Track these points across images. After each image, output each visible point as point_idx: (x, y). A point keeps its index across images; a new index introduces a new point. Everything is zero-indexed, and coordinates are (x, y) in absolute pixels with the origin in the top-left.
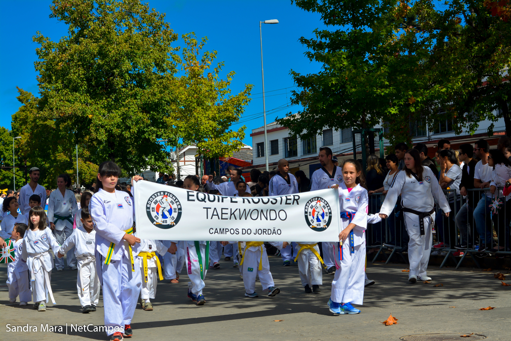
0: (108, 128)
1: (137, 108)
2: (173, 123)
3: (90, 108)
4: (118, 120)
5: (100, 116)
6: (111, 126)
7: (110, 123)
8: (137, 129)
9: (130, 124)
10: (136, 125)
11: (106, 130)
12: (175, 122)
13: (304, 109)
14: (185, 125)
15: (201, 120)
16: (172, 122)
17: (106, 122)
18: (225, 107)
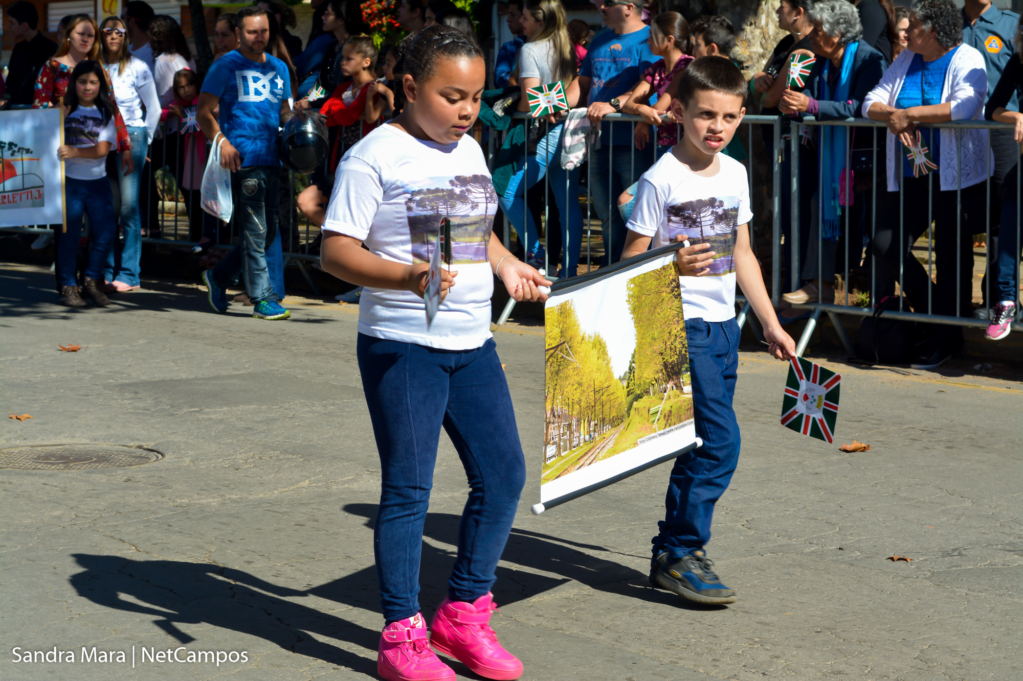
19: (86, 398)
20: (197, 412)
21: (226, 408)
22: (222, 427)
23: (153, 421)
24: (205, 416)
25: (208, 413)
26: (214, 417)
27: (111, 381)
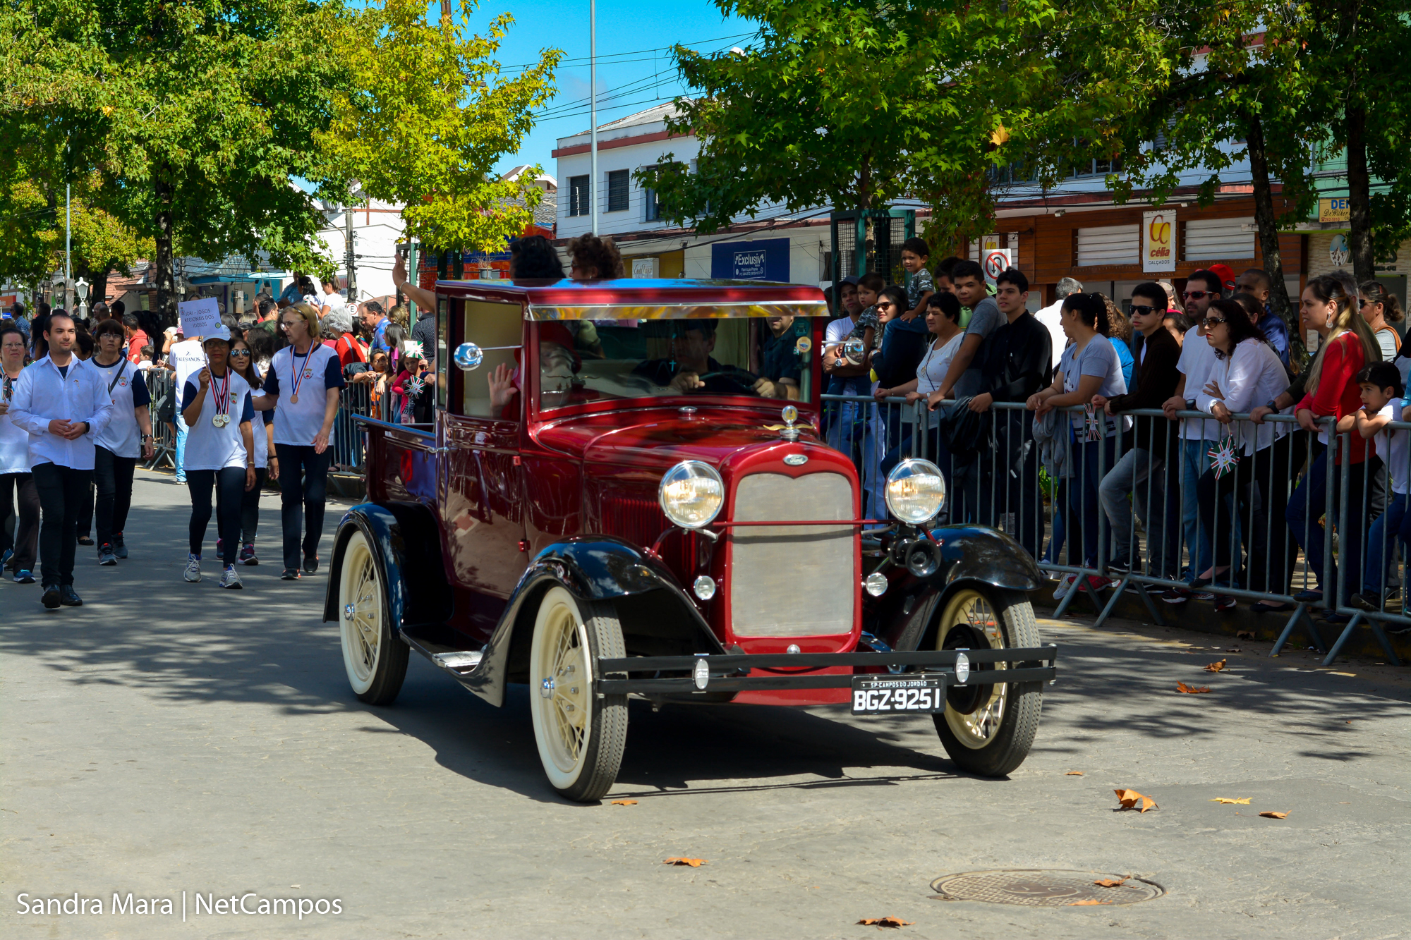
0: (156, 147)
1: (239, 91)
2: (340, 149)
3: (107, 87)
4: (186, 123)
5: (135, 112)
6: (165, 141)
7: (161, 132)
8: (236, 151)
9: (216, 136)
10: (235, 139)
11: (150, 150)
12: (344, 146)
13: (702, 147)
14: (372, 155)
15: (416, 145)
16: (334, 146)
17: (150, 128)
18: (485, 111)
19: (1077, 807)
20: (1214, 833)
21: (1250, 829)
22: (1241, 855)
23: (1156, 843)
24: (1222, 840)
25: (1226, 836)
26: (1233, 841)
27: (1111, 784)
